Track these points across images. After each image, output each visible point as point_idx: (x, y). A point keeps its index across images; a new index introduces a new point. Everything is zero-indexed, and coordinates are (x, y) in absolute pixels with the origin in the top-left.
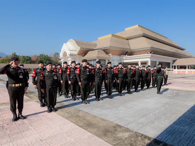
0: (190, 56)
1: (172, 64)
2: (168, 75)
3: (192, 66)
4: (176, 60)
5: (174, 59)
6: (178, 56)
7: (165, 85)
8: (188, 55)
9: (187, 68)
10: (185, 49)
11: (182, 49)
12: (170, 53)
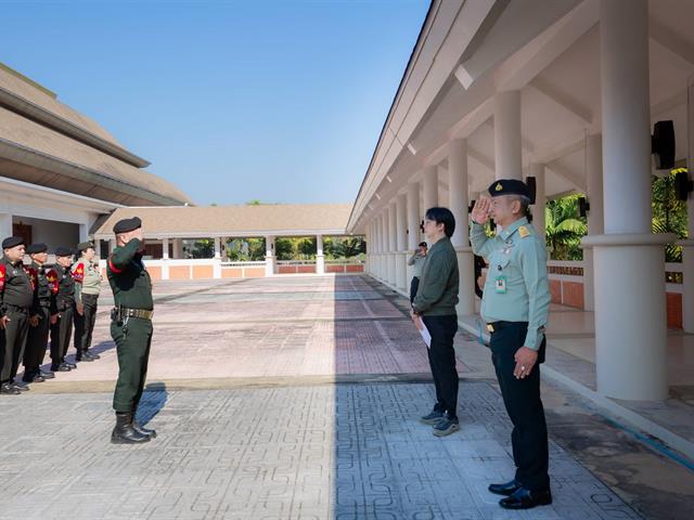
0: (173, 196)
1: (92, 231)
2: (96, 297)
3: (185, 242)
4: (112, 211)
5: (101, 205)
6: (117, 192)
7: (78, 358)
8: (163, 193)
9: (166, 255)
10: (147, 164)
11: (135, 163)
12: (76, 173)
